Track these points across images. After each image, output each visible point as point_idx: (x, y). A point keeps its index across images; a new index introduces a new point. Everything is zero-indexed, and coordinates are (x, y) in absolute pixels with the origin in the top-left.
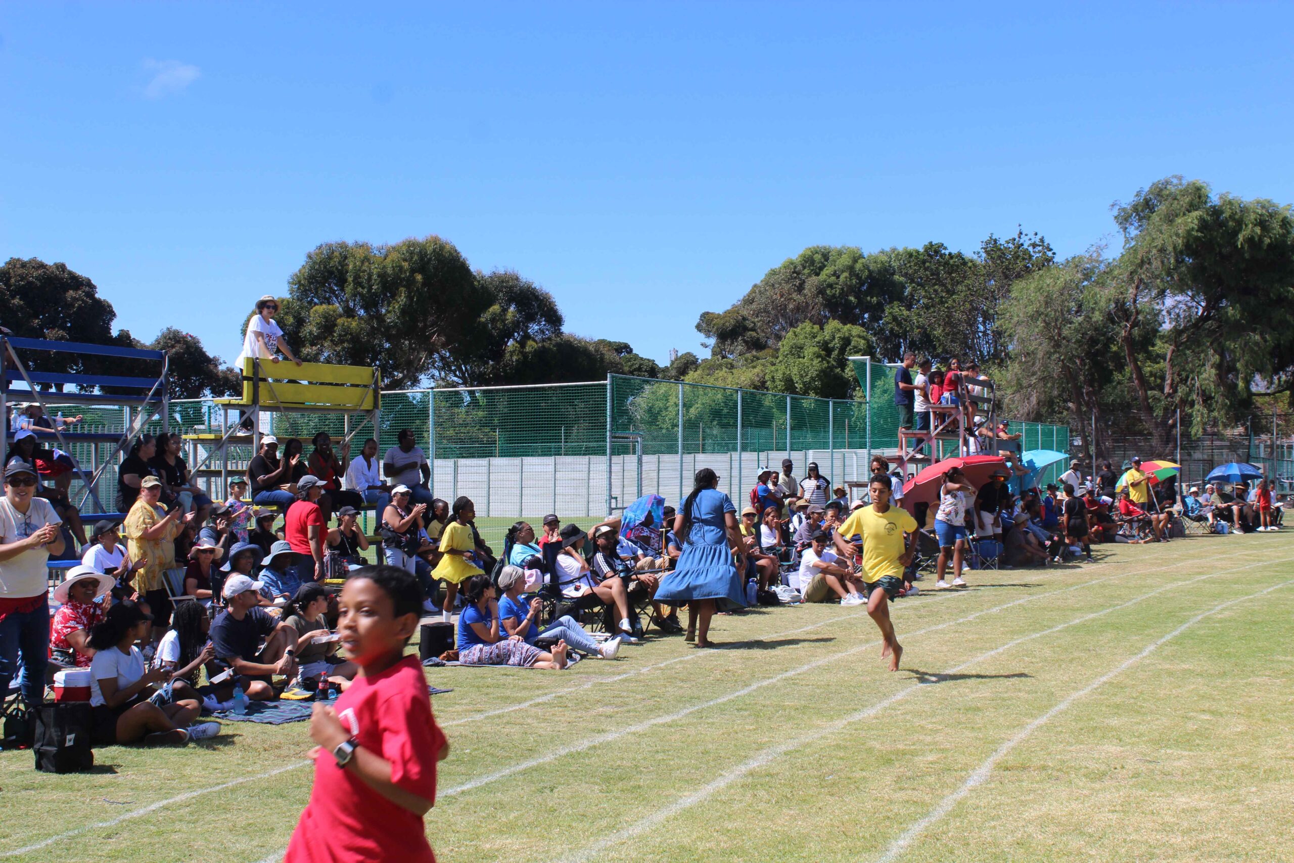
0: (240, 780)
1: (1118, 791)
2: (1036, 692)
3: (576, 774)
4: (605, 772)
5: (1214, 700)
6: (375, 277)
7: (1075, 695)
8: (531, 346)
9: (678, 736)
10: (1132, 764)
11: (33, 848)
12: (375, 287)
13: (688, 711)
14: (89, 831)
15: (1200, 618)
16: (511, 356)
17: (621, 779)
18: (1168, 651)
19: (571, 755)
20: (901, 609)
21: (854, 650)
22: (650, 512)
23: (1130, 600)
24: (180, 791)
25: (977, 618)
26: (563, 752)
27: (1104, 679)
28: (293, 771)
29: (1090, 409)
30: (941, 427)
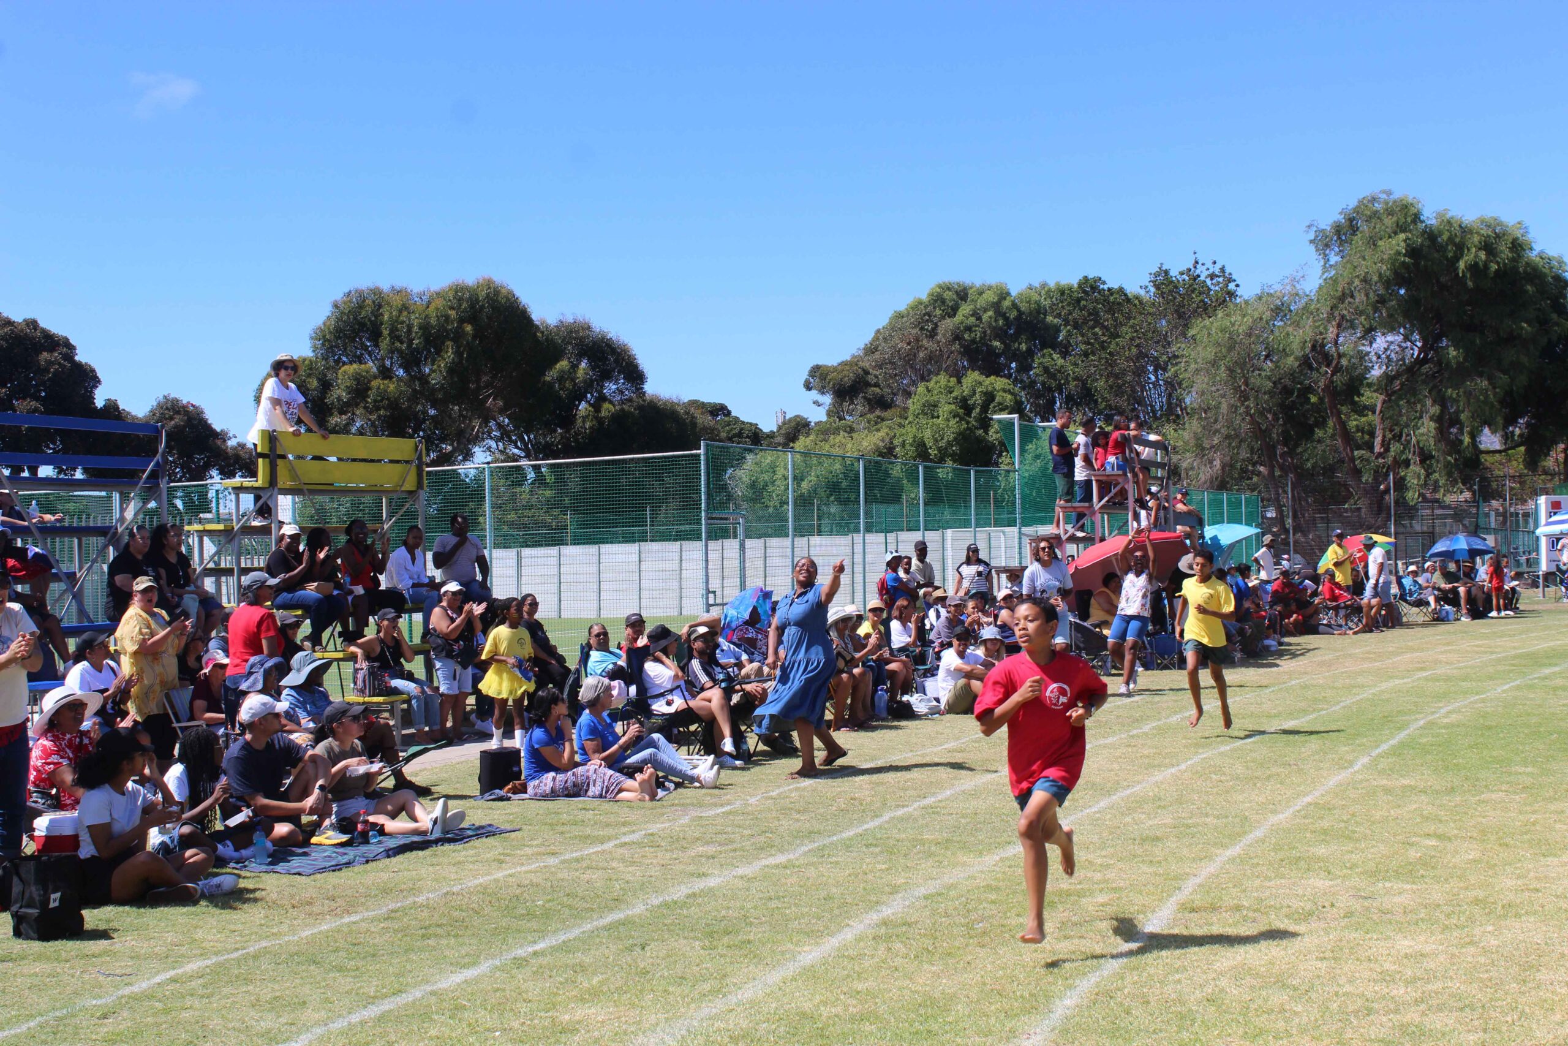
0: (264, 944)
1: (1328, 934)
2: (1227, 817)
3: (672, 928)
4: (707, 925)
5: (1441, 821)
6: (415, 329)
7: (1274, 819)
8: (607, 409)
9: (794, 879)
10: (1344, 901)
11: (12, 1032)
12: (416, 342)
13: (806, 849)
14: (80, 1010)
15: (1421, 723)
16: (584, 422)
17: (727, 933)
18: (1383, 764)
19: (665, 905)
22: (755, 609)
23: (1338, 703)
24: (190, 959)
25: (1154, 728)
26: (656, 901)
27: (1308, 799)
28: (328, 931)
29: (1285, 474)
30: (1106, 499)
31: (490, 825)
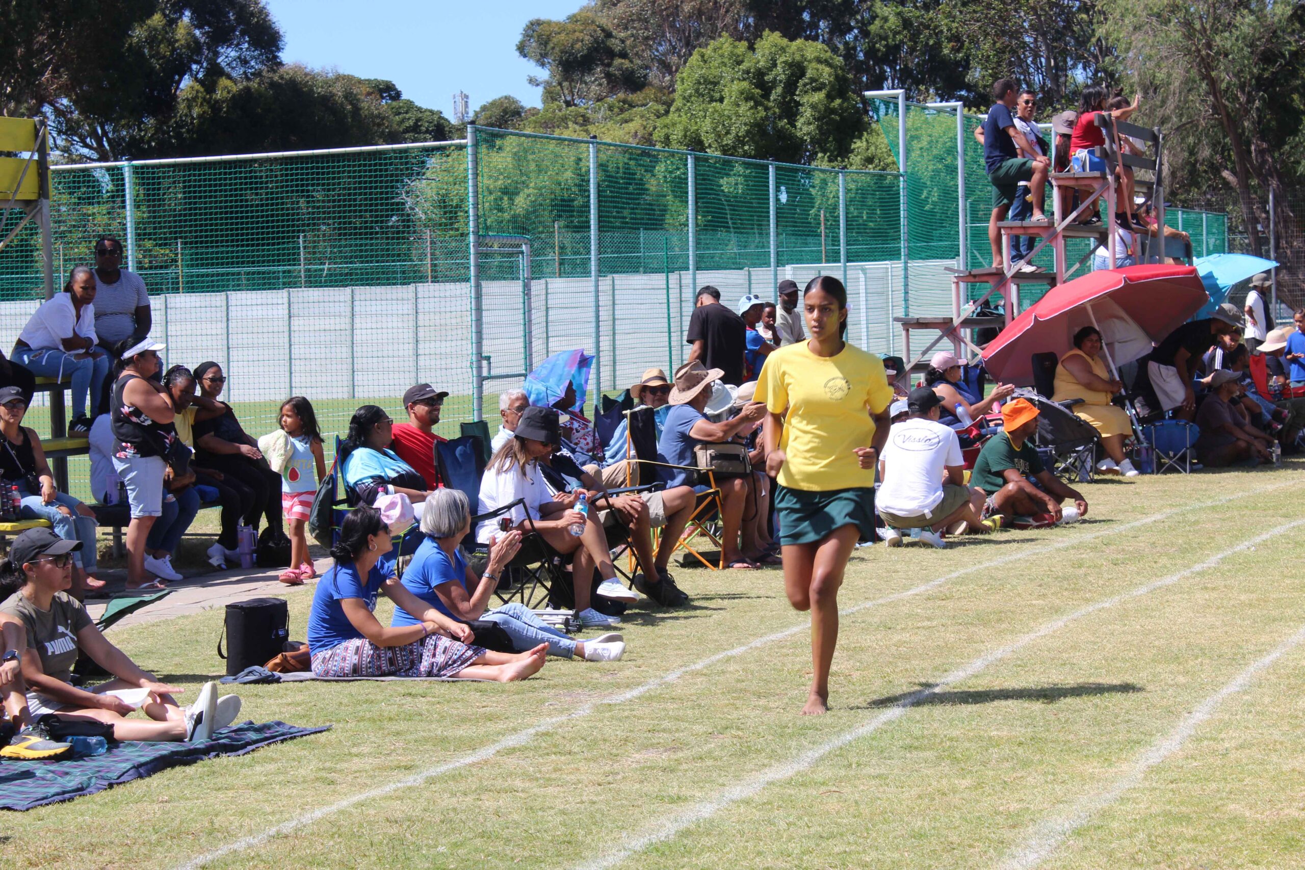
8: (225, 89)
9: (833, 804)
16: (190, 107)
20: (1066, 549)
21: (1046, 628)
22: (571, 384)
25: (1223, 560)
26: (634, 843)
29: (1264, 183)
30: (1074, 215)
31: (279, 724)
